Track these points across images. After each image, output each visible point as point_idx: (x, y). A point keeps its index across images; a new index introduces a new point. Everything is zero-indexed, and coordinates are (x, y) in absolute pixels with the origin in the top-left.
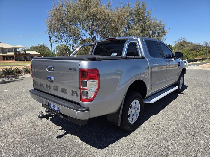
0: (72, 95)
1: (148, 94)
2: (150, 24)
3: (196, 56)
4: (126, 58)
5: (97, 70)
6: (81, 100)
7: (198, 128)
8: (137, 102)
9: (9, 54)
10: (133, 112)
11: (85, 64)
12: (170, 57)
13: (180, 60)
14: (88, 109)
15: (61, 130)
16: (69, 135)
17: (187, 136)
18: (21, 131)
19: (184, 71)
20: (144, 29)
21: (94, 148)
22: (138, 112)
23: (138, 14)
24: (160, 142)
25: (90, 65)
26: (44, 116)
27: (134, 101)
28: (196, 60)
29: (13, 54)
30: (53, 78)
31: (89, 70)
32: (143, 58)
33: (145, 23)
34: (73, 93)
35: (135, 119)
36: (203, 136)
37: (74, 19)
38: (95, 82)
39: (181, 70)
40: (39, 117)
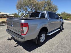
0: (19, 32)
1: (48, 32)
2: (52, 6)
3: (68, 18)
4: (40, 19)
5: (28, 23)
6: (22, 34)
7: (66, 45)
8: (44, 35)
9: (5, 16)
10: (42, 38)
11: (23, 21)
12: (58, 18)
13: (61, 19)
14: (24, 38)
15: (17, 44)
16: (19, 46)
17: (62, 48)
18: (3, 44)
19: (63, 23)
20: (50, 8)
21: (27, 51)
22: (44, 38)
23: (48, 3)
24: (52, 50)
25: (25, 21)
26: (9, 39)
27: (43, 35)
28: (68, 19)
29: (6, 16)
30: (13, 26)
31: (24, 23)
32: (47, 19)
33: (50, 6)
34: (19, 31)
35: (43, 41)
36: (68, 48)
37: (25, 5)
38: (27, 28)
39: (61, 23)
40: (8, 39)
